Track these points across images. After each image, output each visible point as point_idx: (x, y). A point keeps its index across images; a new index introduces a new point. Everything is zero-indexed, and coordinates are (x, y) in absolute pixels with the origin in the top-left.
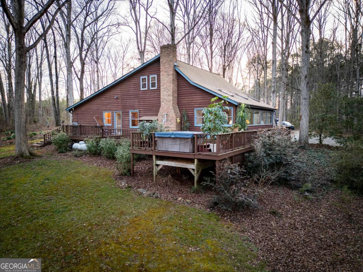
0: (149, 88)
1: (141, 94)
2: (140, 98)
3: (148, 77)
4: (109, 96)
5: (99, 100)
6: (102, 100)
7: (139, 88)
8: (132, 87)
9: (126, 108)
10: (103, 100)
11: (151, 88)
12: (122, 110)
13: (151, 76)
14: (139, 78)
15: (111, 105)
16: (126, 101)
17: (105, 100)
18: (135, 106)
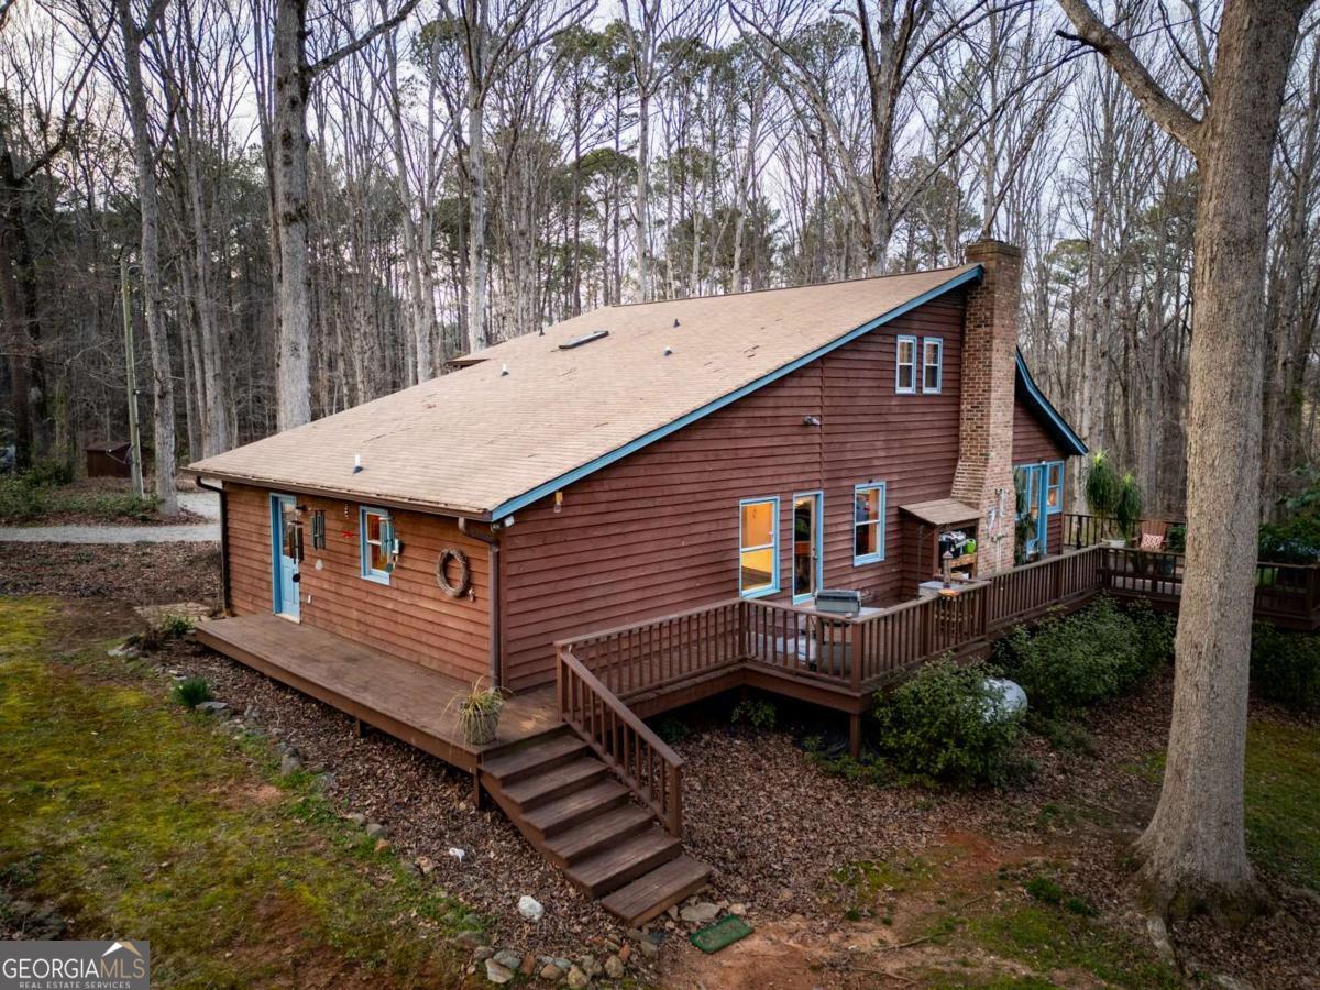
0: (919, 388)
1: (897, 410)
2: (890, 427)
3: (921, 339)
4: (770, 413)
5: (716, 434)
6: (733, 433)
7: (887, 384)
8: (869, 374)
9: (843, 474)
10: (740, 433)
11: (927, 391)
12: (826, 485)
13: (928, 341)
14: (891, 340)
15: (780, 461)
16: (840, 439)
17: (748, 433)
18: (876, 463)
